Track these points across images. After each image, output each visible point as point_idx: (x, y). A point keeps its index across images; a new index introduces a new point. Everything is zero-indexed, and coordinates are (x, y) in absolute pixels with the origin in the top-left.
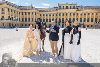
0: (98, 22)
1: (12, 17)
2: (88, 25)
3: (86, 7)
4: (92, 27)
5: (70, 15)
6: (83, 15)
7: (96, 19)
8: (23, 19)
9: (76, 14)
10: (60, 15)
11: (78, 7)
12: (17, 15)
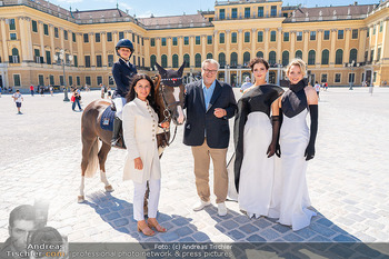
0: (361, 64)
1: (48, 53)
2: (325, 76)
3: (316, 9)
4: (338, 80)
5: (260, 38)
6: (306, 37)
7: (353, 54)
8: (87, 59)
9: (279, 37)
10: (222, 40)
11: (289, 12)
12: (67, 45)
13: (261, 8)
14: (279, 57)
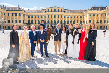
5: (58, 17)
6: (70, 17)
7: (81, 22)
8: (9, 21)
9: (63, 17)
10: (48, 17)
11: (65, 11)
12: (2, 16)
13: (58, 9)
14: (63, 22)
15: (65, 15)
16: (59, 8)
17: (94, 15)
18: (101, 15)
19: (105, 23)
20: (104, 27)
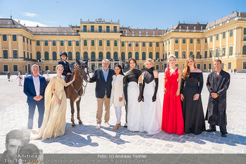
0: (162, 60)
3: (138, 30)
6: (134, 45)
9: (119, 44)
10: (85, 44)
11: (124, 30)
13: (108, 27)
14: (119, 55)
15: (124, 39)
16: (110, 23)
17: (184, 42)
18: (198, 40)
19: (206, 57)
20: (205, 65)
